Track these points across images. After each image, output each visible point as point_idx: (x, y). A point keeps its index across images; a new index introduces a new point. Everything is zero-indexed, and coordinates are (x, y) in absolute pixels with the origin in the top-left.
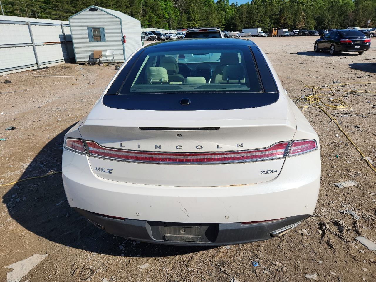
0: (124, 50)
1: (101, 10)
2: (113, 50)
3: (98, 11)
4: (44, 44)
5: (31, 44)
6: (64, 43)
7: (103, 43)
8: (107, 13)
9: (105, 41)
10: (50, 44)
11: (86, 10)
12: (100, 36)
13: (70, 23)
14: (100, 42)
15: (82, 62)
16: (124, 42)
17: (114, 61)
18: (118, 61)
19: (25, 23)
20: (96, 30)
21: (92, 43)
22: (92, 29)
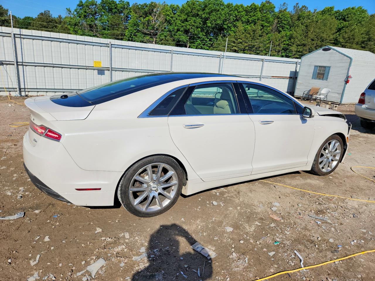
0: (344, 90)
1: (334, 50)
2: (329, 89)
3: (331, 51)
4: (271, 77)
5: (259, 77)
6: (292, 78)
7: (324, 81)
8: (339, 52)
9: (327, 79)
10: (278, 78)
11: (320, 50)
12: (323, 74)
13: (301, 61)
14: (322, 80)
15: (299, 97)
16: (347, 82)
17: (326, 100)
18: (333, 101)
19: (261, 60)
20: (322, 69)
21: (314, 80)
22: (318, 67)
